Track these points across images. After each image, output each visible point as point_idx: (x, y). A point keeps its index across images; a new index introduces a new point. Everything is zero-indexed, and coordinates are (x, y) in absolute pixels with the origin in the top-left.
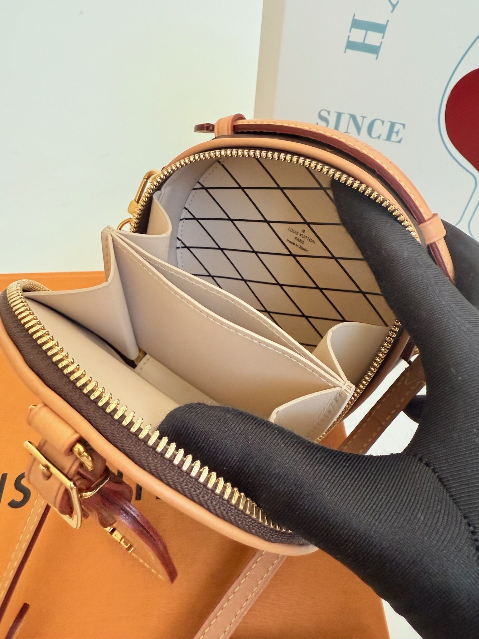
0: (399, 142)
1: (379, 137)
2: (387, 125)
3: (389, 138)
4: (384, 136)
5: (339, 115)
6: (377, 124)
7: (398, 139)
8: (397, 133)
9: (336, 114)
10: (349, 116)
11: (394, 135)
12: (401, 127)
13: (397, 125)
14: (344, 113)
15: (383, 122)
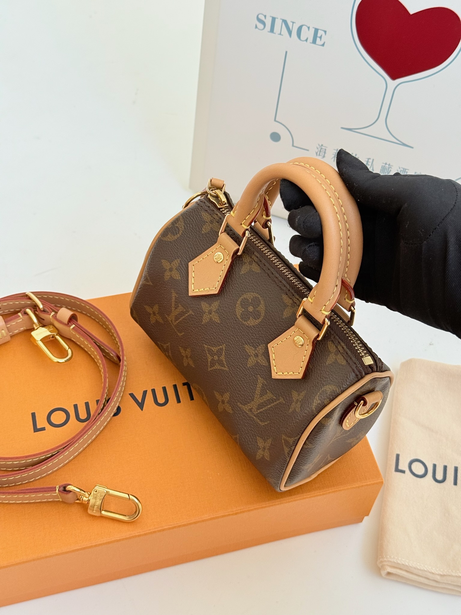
0: (323, 45)
1: (306, 40)
2: (312, 31)
3: (314, 42)
4: (311, 39)
5: (274, 19)
6: (304, 29)
7: (322, 43)
8: (321, 37)
9: (271, 18)
10: (281, 21)
11: (318, 39)
12: (323, 33)
13: (319, 31)
14: (277, 18)
15: (309, 28)
